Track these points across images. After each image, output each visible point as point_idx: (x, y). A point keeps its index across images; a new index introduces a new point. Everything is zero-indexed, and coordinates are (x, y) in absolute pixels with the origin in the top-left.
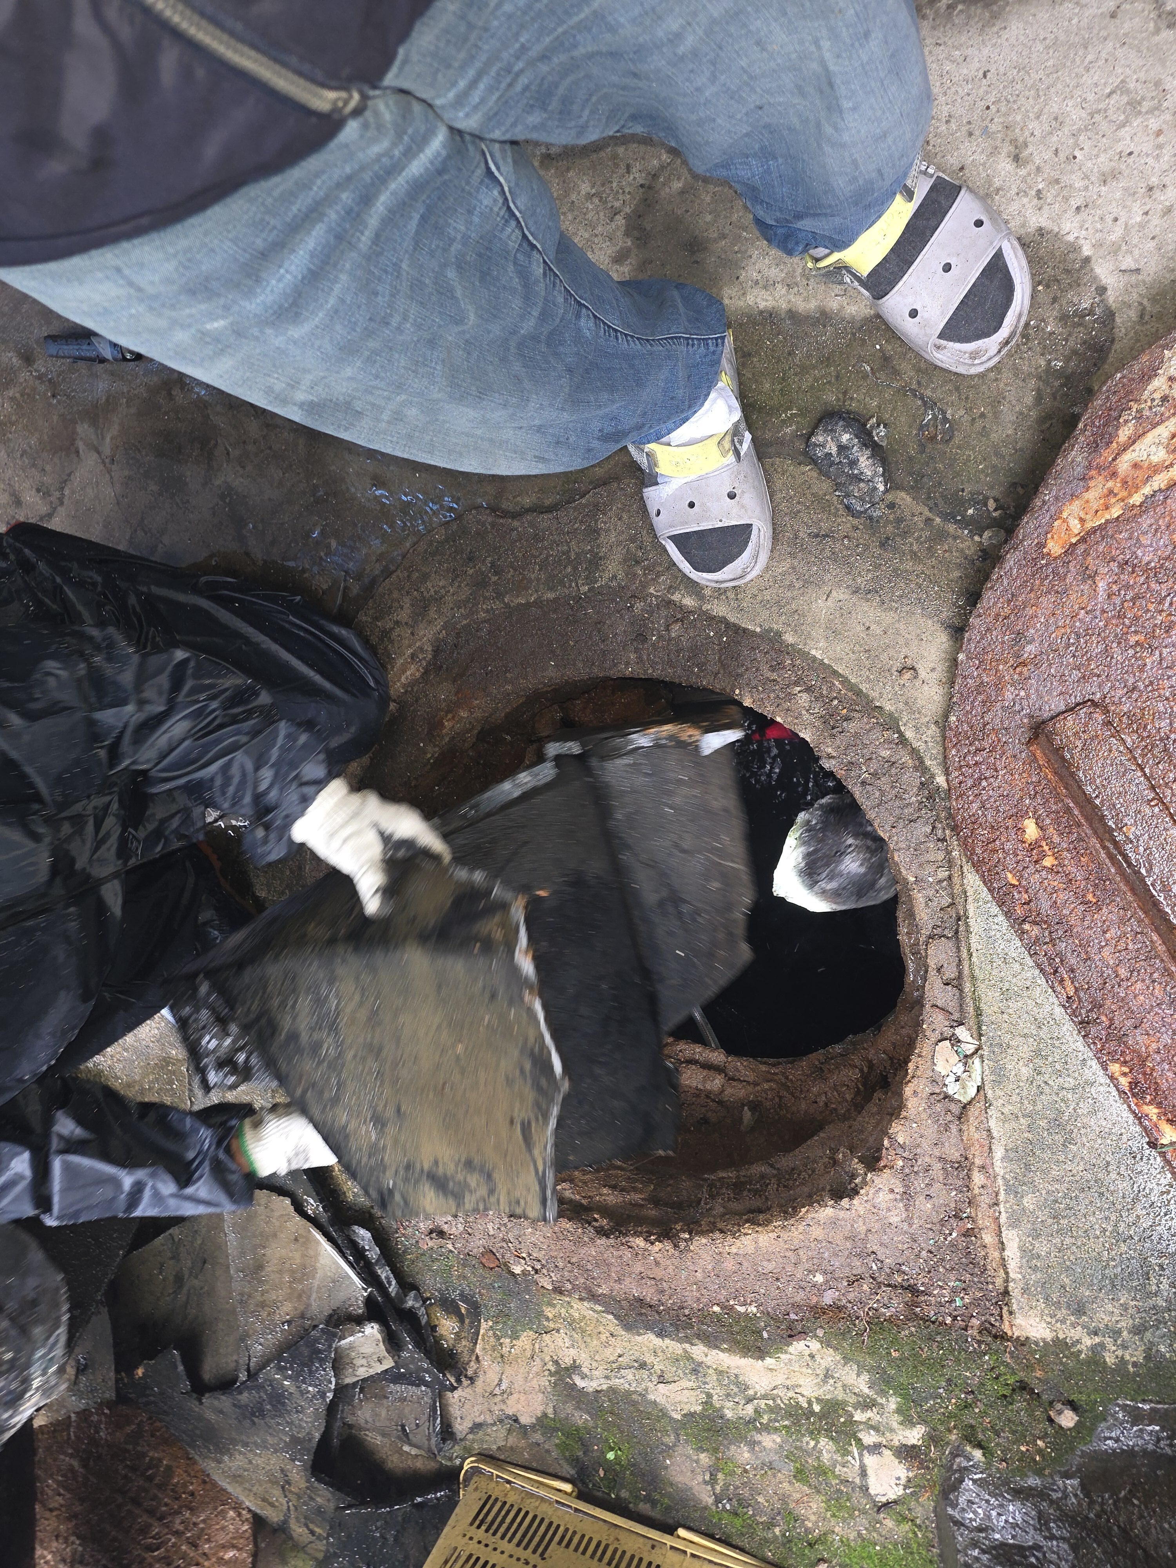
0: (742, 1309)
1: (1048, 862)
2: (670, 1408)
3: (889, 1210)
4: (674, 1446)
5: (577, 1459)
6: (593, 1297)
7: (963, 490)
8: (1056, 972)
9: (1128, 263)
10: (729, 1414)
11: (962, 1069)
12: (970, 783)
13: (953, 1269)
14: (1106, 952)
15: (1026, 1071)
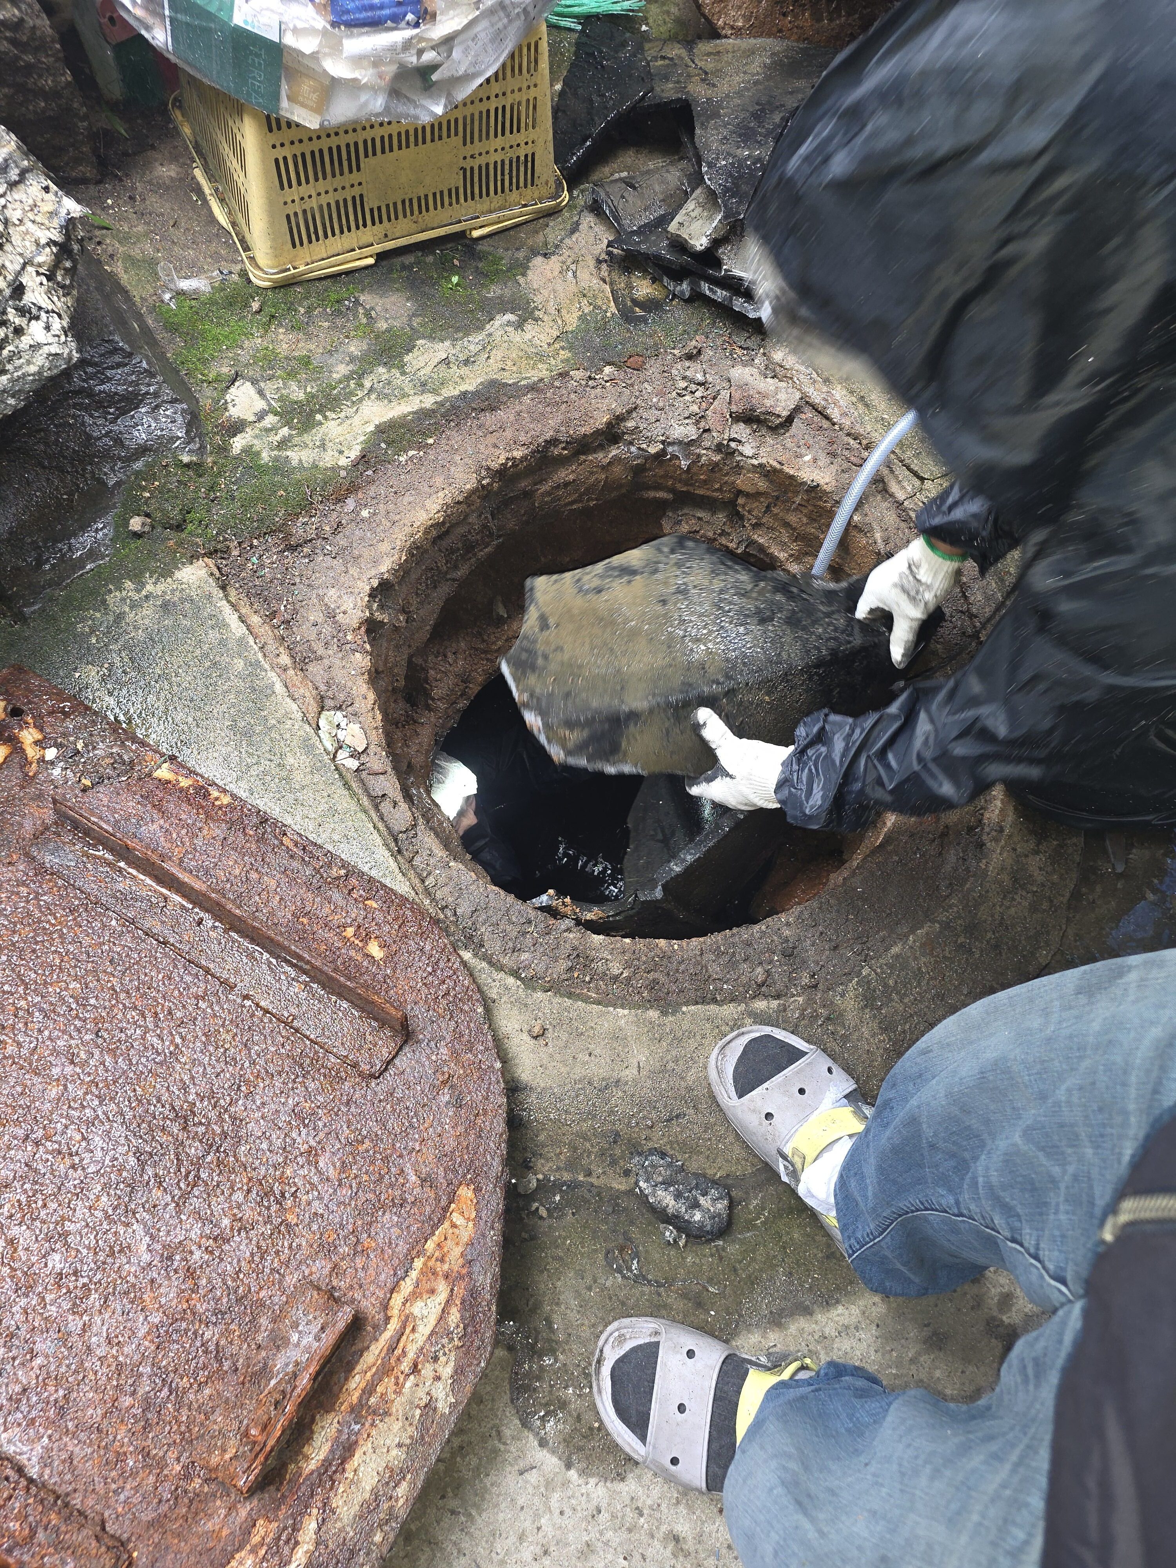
0: (411, 453)
1: (350, 932)
2: (430, 345)
3: (340, 597)
4: (410, 320)
5: (480, 259)
6: (532, 388)
7: (573, 1214)
8: (304, 849)
9: (533, 1477)
10: (381, 370)
11: (339, 736)
12: (442, 965)
13: (271, 582)
14: (273, 884)
15: (290, 760)
